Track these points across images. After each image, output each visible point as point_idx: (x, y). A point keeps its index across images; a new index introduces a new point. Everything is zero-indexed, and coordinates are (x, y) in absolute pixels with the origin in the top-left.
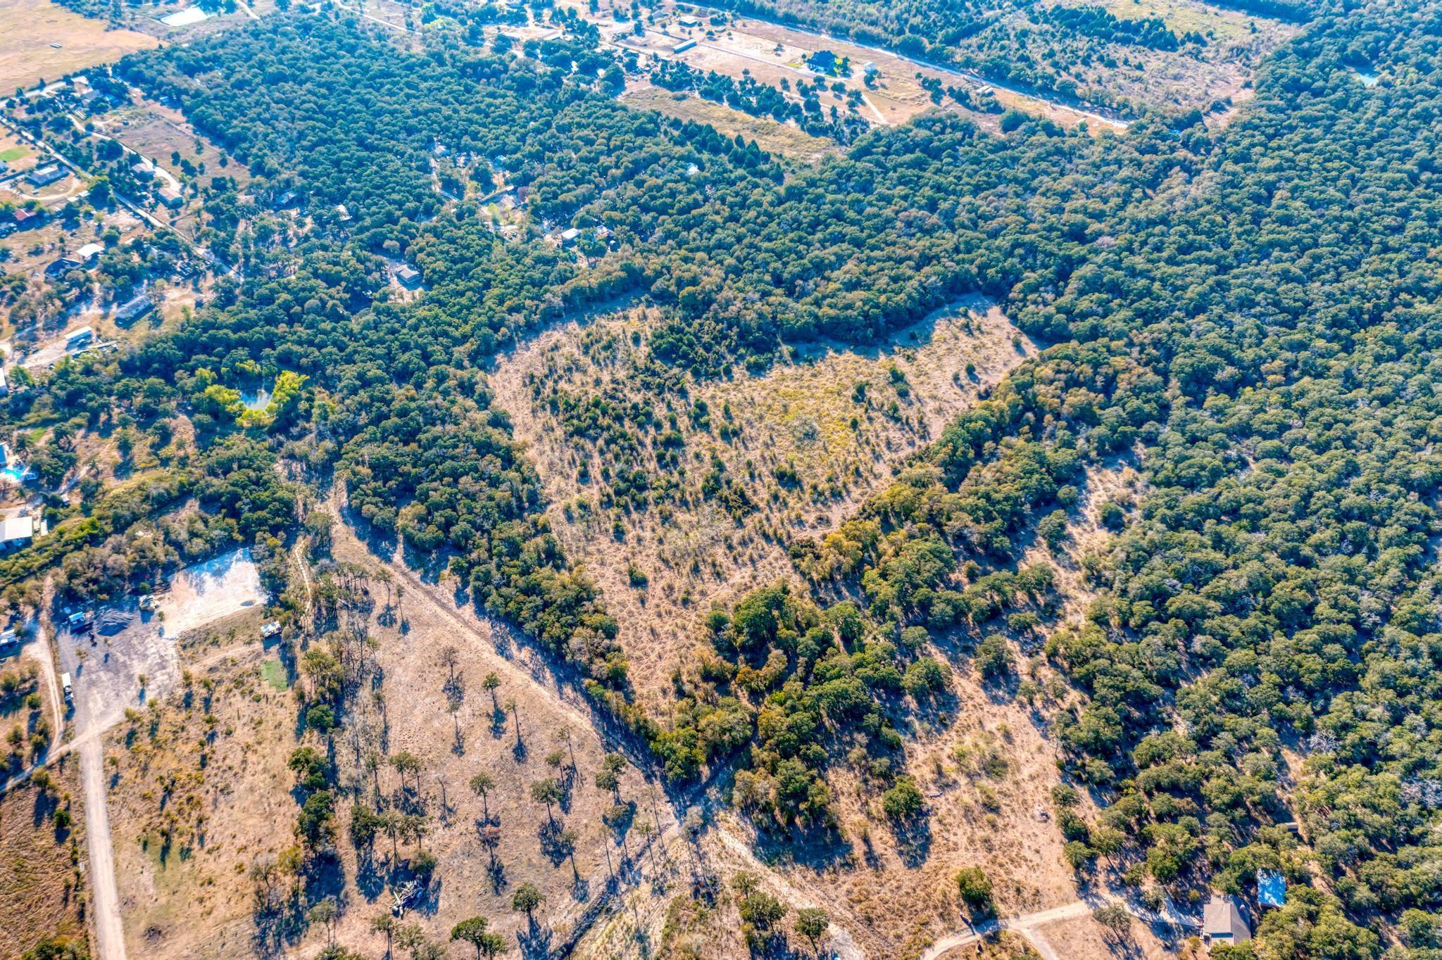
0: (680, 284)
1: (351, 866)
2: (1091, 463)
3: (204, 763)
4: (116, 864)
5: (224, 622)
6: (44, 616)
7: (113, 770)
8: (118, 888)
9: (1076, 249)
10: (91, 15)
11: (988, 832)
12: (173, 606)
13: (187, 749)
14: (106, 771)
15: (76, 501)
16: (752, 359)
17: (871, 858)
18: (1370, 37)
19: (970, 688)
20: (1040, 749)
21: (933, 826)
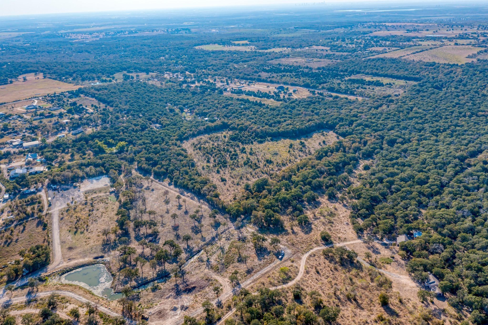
0: (238, 125)
1: (133, 234)
2: (360, 159)
3: (89, 215)
4: (60, 235)
5: (98, 189)
6: (44, 187)
7: (62, 216)
8: (60, 240)
9: (354, 119)
10: (70, 83)
11: (330, 227)
12: (84, 186)
13: (84, 213)
14: (59, 217)
15: (57, 165)
16: (259, 139)
17: (293, 232)
18: (441, 83)
19: (324, 200)
20: (346, 211)
21: (313, 226)
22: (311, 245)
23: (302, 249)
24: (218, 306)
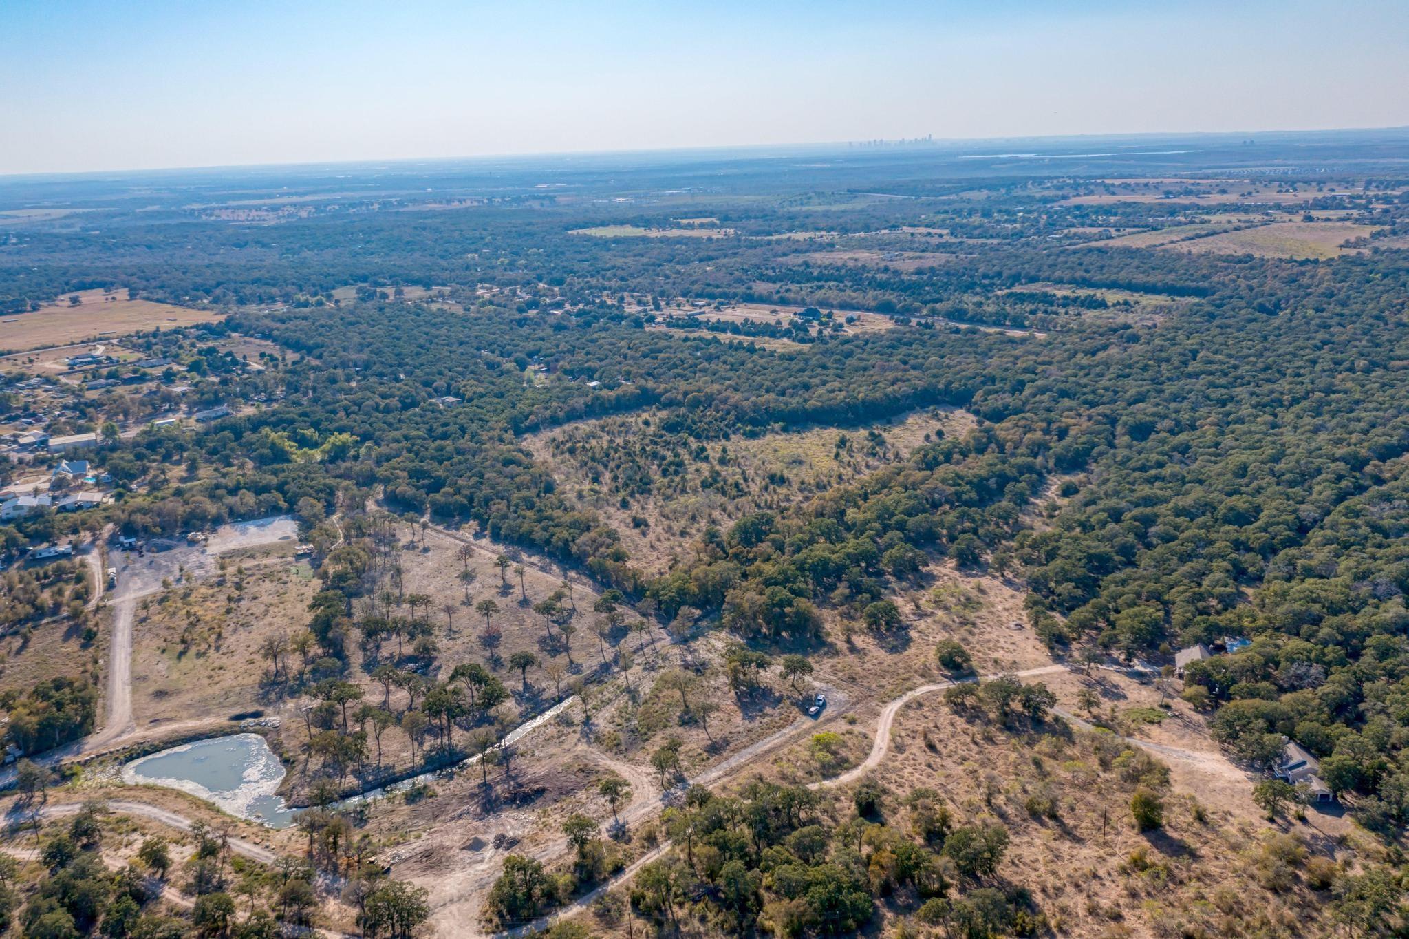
0: (686, 394)
1: (356, 658)
2: (1049, 472)
3: (228, 611)
4: (134, 660)
5: (261, 547)
6: (99, 543)
7: (144, 614)
8: (132, 672)
9: (1027, 376)
10: (204, 309)
11: (966, 635)
12: (218, 540)
13: (214, 606)
14: (135, 615)
15: (144, 490)
16: (749, 428)
17: (853, 649)
19: (945, 571)
20: (1013, 596)
21: (913, 634)
22: (908, 679)
23: (882, 691)
24: (616, 837)
